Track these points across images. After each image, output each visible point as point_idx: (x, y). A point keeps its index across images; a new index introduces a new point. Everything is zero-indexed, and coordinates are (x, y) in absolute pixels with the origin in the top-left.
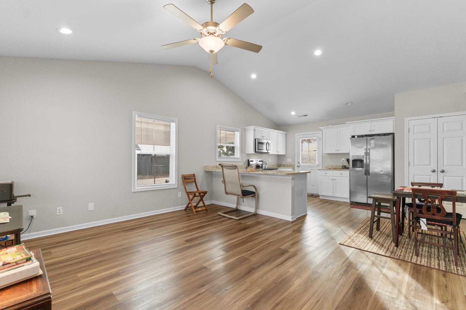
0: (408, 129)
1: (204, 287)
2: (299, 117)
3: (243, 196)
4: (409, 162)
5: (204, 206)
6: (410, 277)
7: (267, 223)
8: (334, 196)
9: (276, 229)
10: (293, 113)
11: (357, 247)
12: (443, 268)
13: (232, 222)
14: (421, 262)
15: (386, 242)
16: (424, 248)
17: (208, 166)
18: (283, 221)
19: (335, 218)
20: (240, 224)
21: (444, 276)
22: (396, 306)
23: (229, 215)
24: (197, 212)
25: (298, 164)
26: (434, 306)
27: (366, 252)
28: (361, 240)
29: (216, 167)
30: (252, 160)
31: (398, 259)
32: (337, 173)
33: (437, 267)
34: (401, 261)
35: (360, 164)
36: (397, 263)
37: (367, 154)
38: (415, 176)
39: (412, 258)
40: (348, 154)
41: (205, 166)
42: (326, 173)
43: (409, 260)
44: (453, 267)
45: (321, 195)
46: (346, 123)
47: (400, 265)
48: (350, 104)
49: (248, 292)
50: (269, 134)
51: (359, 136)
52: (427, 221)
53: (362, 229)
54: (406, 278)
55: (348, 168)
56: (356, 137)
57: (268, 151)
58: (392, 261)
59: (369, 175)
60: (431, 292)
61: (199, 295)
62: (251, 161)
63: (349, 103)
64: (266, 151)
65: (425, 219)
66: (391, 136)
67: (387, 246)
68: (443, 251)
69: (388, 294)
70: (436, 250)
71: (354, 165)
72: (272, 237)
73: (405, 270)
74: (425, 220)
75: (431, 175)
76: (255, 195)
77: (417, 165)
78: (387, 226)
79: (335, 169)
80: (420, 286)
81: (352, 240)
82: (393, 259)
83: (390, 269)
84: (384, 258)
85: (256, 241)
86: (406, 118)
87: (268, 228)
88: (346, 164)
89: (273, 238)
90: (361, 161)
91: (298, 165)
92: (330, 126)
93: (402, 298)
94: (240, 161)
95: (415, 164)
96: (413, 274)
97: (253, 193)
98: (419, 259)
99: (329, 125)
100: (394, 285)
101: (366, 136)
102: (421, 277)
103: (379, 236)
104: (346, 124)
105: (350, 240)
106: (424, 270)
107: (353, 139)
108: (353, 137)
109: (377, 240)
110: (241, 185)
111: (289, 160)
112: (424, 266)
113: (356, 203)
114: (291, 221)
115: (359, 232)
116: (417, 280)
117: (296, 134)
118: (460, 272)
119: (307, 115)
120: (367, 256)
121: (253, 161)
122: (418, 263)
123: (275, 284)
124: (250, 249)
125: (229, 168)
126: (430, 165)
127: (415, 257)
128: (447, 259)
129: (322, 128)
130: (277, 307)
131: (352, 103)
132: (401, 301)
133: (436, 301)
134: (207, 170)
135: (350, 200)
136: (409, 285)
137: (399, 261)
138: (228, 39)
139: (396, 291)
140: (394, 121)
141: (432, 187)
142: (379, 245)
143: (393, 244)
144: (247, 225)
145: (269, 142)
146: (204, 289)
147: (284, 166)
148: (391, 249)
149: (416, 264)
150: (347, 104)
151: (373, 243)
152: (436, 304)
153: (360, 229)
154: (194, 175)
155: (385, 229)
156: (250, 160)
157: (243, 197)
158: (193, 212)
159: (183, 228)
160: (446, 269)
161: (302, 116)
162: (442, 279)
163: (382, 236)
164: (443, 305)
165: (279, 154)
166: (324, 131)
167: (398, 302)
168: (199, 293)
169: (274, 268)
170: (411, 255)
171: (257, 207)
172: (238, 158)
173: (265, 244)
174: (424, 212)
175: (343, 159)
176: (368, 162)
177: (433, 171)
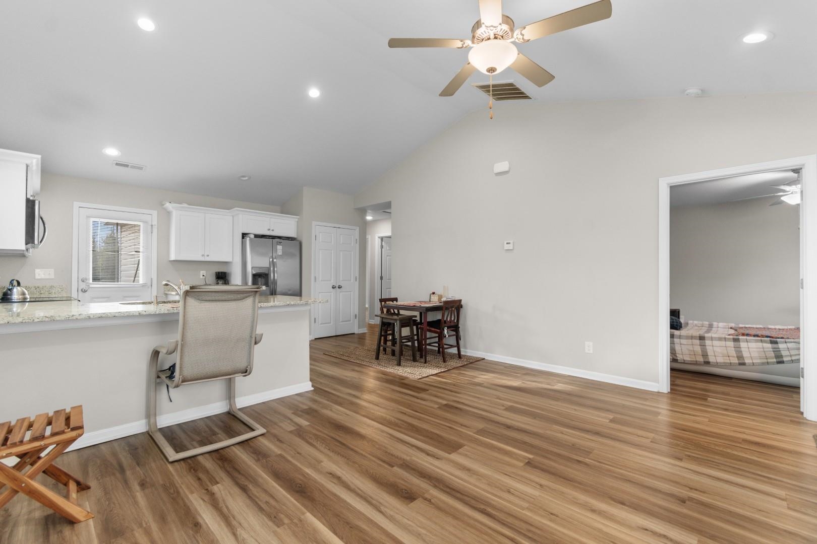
0: (315, 236)
2: (116, 163)
4: (315, 277)
25: (81, 283)
35: (265, 280)
37: (274, 265)
38: (320, 294)
56: (251, 236)
66: (297, 243)
75: (332, 292)
86: (314, 222)
90: (266, 275)
91: (83, 286)
92: (186, 205)
95: (320, 280)
101: (264, 236)
108: (245, 235)
114: (313, 389)
117: (76, 204)
126: (331, 280)
129: (170, 205)
140: (296, 222)
161: (125, 166)
166: (175, 214)
175: (203, 273)
176: (276, 278)
177: (334, 287)
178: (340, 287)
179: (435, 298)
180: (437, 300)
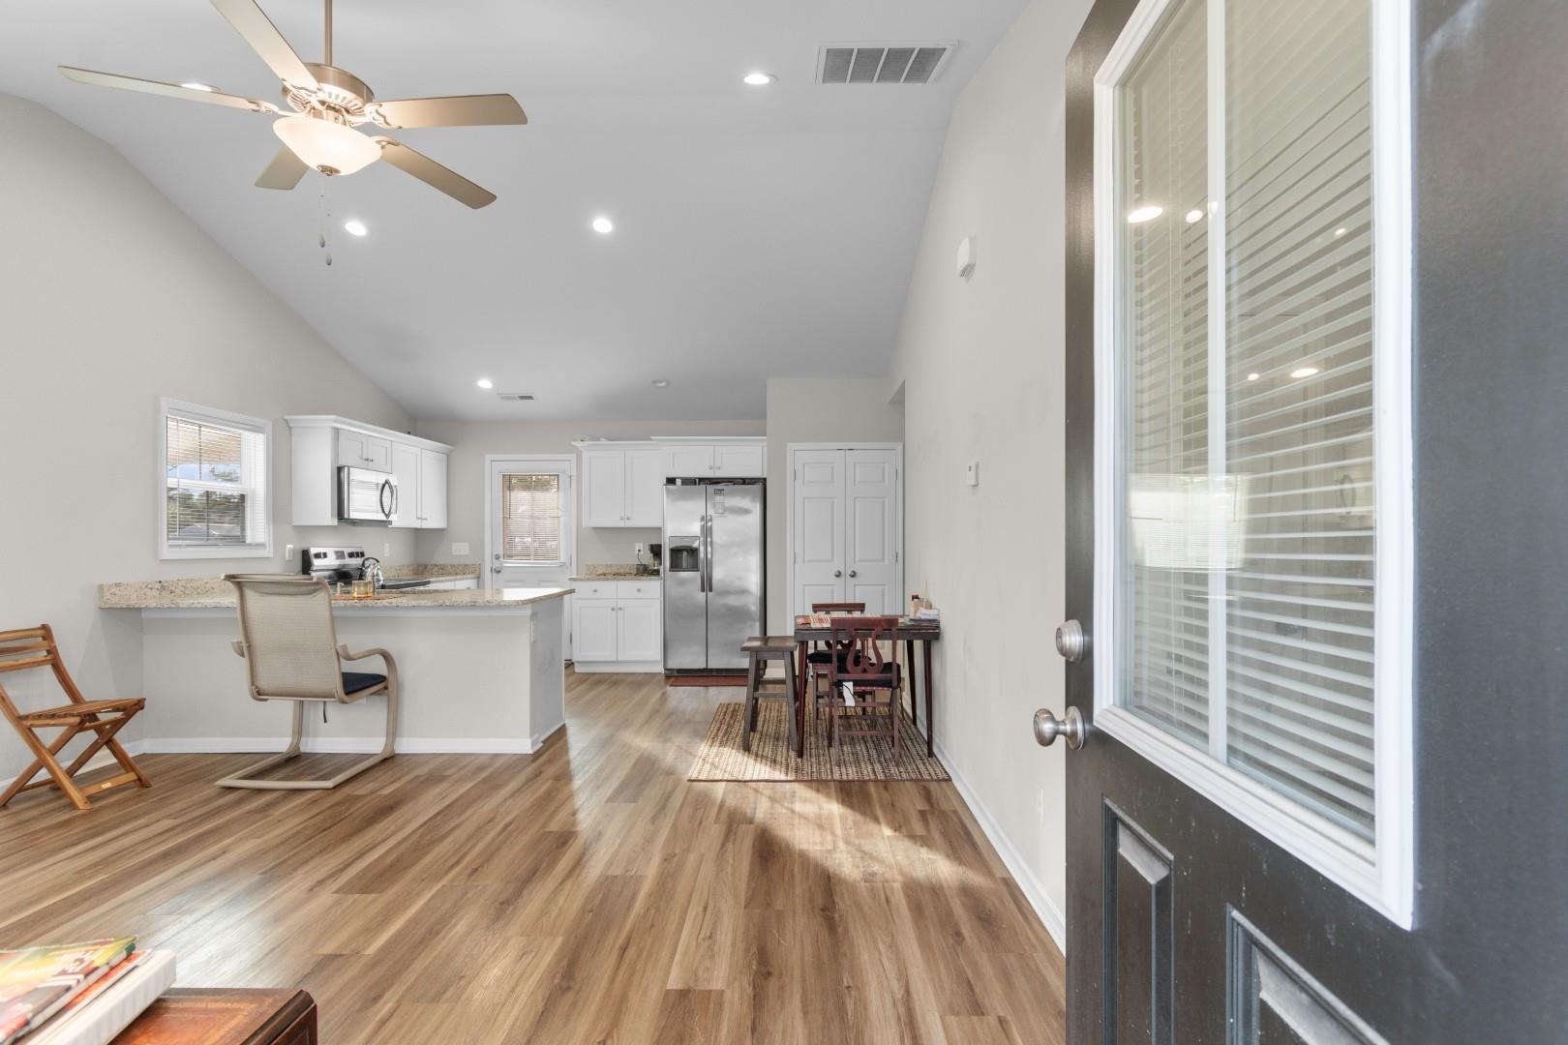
0: (793, 472)
1: (381, 1002)
2: (502, 398)
3: (347, 693)
4: (795, 554)
5: (124, 762)
6: (840, 806)
7: (454, 774)
8: (620, 659)
9: (498, 787)
10: (485, 384)
11: (730, 778)
12: (881, 776)
13: (314, 802)
14: (847, 774)
15: (779, 753)
16: (845, 748)
17: (118, 585)
18: (504, 759)
19: (646, 722)
20: (354, 799)
21: (886, 788)
22: (837, 862)
23: (278, 780)
24: (91, 799)
25: (494, 560)
26: (886, 840)
27: (750, 784)
28: (731, 760)
29: (158, 586)
30: (322, 550)
31: (812, 781)
32: (628, 587)
33: (873, 777)
34: (818, 784)
35: (690, 560)
36: (811, 787)
37: (707, 531)
38: (806, 587)
39: (832, 772)
40: (659, 530)
41: (101, 587)
42: (595, 591)
43: (830, 777)
44: (894, 770)
45: (578, 662)
46: (653, 438)
47: (818, 791)
48: (663, 384)
49: (533, 954)
50: (389, 449)
51: (687, 481)
52: (854, 685)
53: (721, 734)
54: (834, 808)
55: (657, 573)
56: (678, 482)
57: (387, 516)
58: (803, 787)
59: (711, 590)
60: (876, 820)
61: (384, 1022)
62: (318, 556)
63: (661, 382)
64: (383, 518)
65: (851, 683)
66: (758, 487)
67: (784, 762)
68: (872, 745)
69: (818, 848)
70: (863, 745)
71: (675, 566)
72: (503, 809)
73: (828, 795)
74: (850, 685)
75: (834, 585)
76: (386, 688)
77: (810, 561)
78: (767, 717)
79: (619, 575)
80: (859, 817)
81: (713, 764)
82: (802, 784)
83: (805, 800)
84: (788, 785)
85: (460, 834)
86: (789, 445)
87: (469, 790)
88: (647, 559)
89: (510, 813)
90: (693, 552)
91: (496, 565)
92: (604, 441)
93: (842, 845)
94: (271, 555)
95: (807, 559)
96: (843, 800)
97: (378, 679)
98: (843, 770)
99: (598, 439)
100: (821, 827)
101: (702, 480)
102: (855, 800)
103: (762, 744)
104: (651, 440)
105: (707, 766)
106: (855, 788)
107: (671, 487)
108: (671, 481)
109: (760, 753)
110: (343, 655)
111: (460, 550)
112: (853, 781)
113: (679, 671)
114: (531, 752)
115: (717, 743)
116: (852, 806)
117: (488, 457)
118: (904, 775)
119: (531, 398)
120: (756, 791)
121: (325, 555)
122: (845, 777)
123: (591, 914)
124: (454, 860)
125: (277, 591)
126: (832, 560)
127: (836, 769)
128: (882, 759)
129: (578, 444)
130: (626, 953)
131: (669, 383)
132: (841, 852)
133: (887, 832)
134: (116, 601)
135: (664, 665)
136: (843, 819)
137: (814, 784)
138: (389, 143)
139: (829, 837)
140: (765, 449)
141: (850, 612)
142: (769, 763)
143: (793, 754)
144: (386, 796)
145: (393, 481)
146: (385, 1003)
147: (444, 571)
148: (793, 764)
149: (841, 782)
150: (655, 382)
151: (756, 760)
152: (888, 837)
153: (716, 735)
154: (46, 632)
155: (766, 726)
156: (313, 551)
157: (346, 698)
158: (72, 805)
159: (81, 875)
160: (885, 776)
161: (514, 398)
162: (885, 795)
163: (767, 740)
164: (897, 834)
165: (426, 525)
166: (585, 456)
167: (837, 855)
168: (378, 1018)
169: (562, 882)
170: (829, 766)
171: (393, 731)
172: (262, 545)
173: (492, 834)
174: (849, 668)
175: (639, 546)
176: (709, 554)
177: (838, 575)
178: (853, 575)
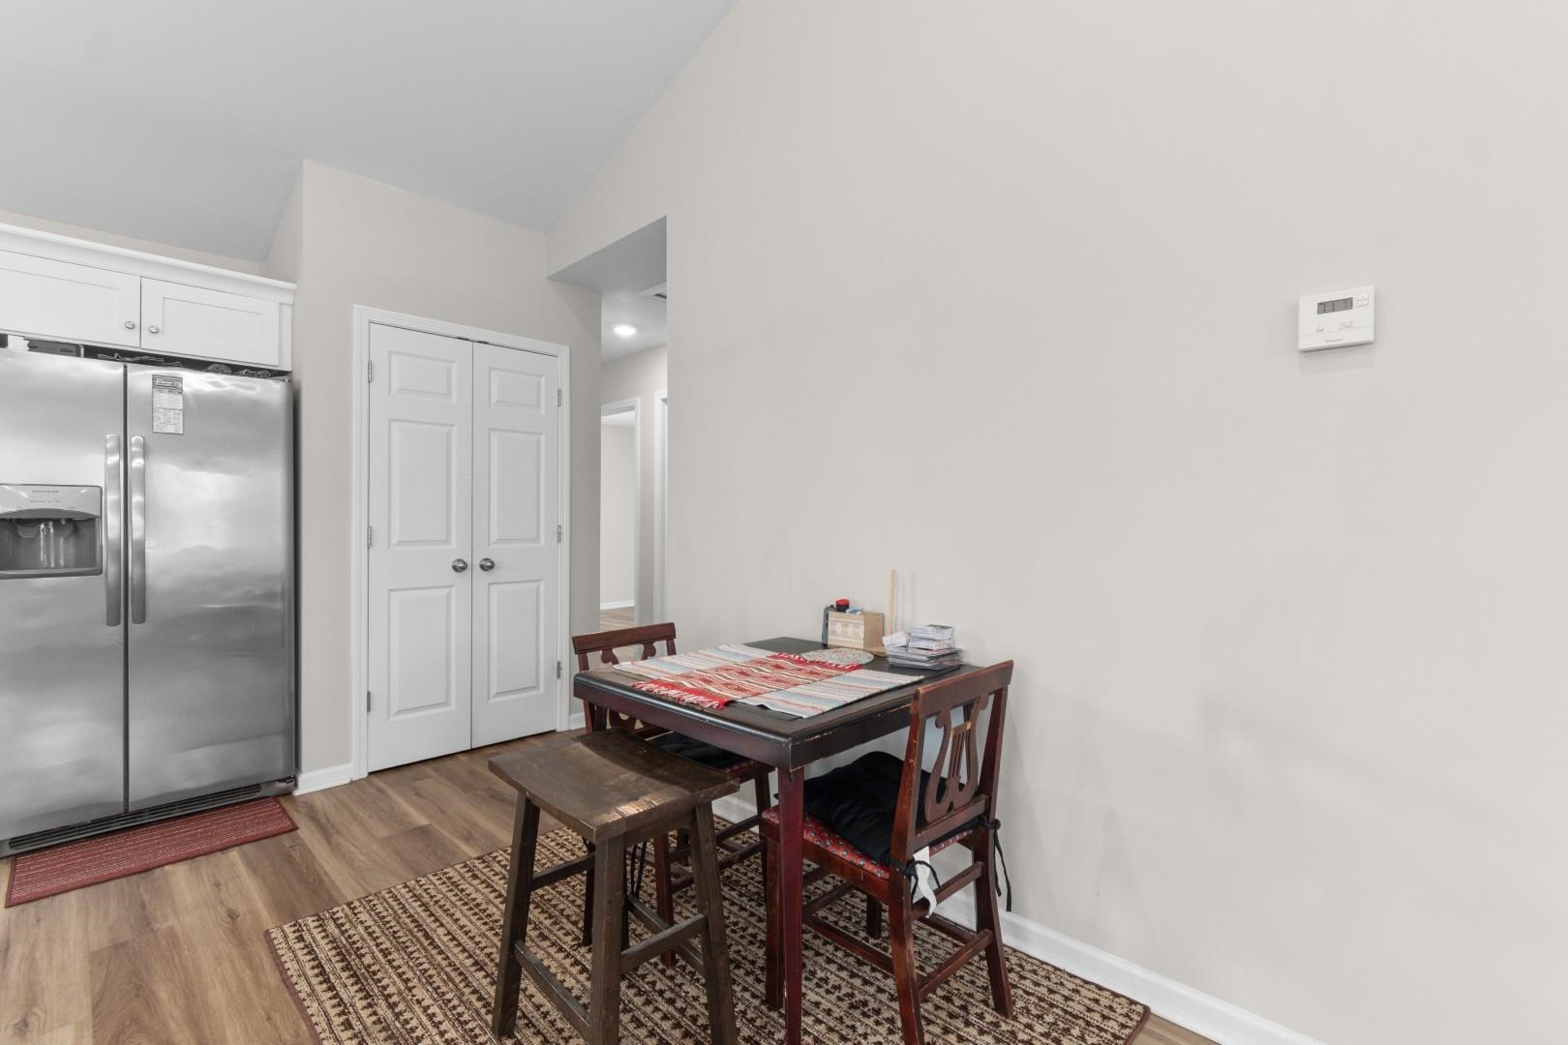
0: (366, 367)
4: (369, 528)
35: (69, 549)
37: (131, 478)
38: (394, 594)
59: (142, 619)
65: (927, 850)
66: (282, 384)
75: (451, 586)
77: (400, 542)
86: (355, 313)
90: (79, 524)
95: (395, 540)
126: (447, 541)
174: (928, 814)
176: (136, 533)
177: (460, 568)
178: (488, 566)
179: (850, 629)
180: (860, 644)
